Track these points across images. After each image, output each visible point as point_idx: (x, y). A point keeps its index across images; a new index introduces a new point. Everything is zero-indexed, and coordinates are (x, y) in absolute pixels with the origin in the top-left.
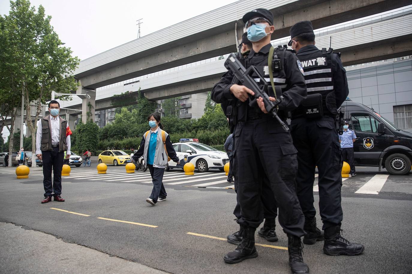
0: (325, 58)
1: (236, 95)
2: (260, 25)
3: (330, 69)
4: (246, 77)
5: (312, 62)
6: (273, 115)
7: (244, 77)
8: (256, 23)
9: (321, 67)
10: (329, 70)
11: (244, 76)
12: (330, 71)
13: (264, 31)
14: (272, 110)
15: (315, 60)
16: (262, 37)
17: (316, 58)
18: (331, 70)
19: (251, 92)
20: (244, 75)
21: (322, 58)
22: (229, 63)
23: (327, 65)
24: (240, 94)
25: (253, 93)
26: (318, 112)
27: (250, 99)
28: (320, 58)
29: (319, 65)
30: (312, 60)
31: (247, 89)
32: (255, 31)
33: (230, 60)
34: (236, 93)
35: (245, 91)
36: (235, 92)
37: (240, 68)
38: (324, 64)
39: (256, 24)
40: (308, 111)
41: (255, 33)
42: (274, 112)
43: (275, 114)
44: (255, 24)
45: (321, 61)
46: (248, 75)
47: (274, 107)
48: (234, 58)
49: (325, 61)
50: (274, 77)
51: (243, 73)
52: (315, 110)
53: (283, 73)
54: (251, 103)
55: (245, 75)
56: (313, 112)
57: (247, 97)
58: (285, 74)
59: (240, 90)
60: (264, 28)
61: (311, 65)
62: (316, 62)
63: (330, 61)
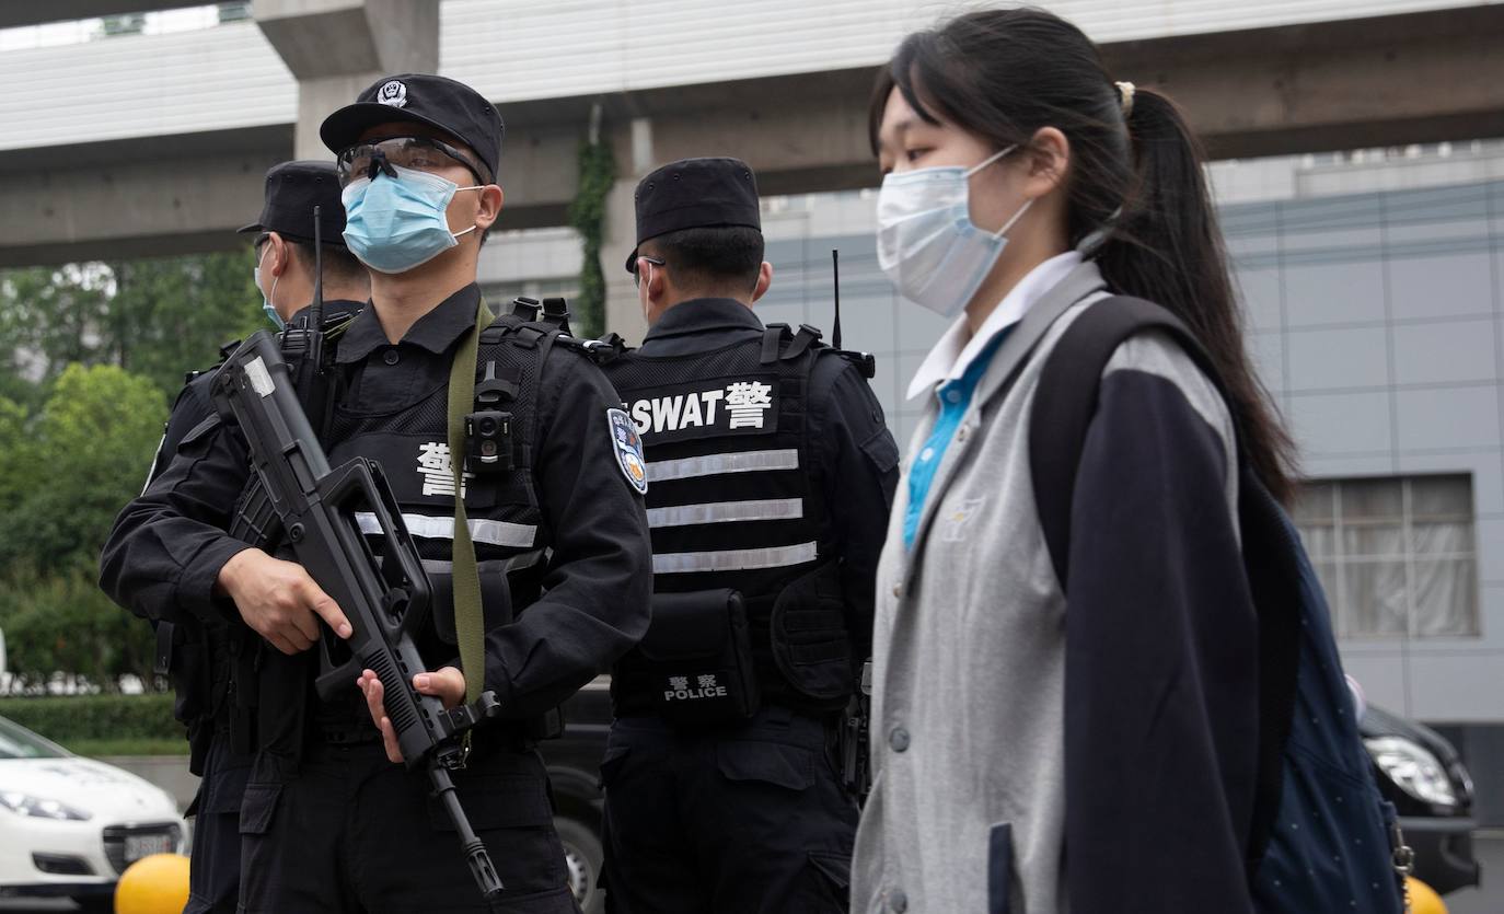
0: (769, 388)
1: (248, 615)
2: (423, 183)
3: (795, 452)
4: (319, 514)
5: (704, 406)
6: (432, 784)
7: (306, 514)
8: (400, 164)
9: (747, 440)
10: (786, 459)
11: (308, 510)
12: (794, 465)
13: (441, 223)
14: (430, 754)
15: (719, 394)
16: (426, 251)
17: (722, 383)
18: (800, 458)
19: (333, 613)
20: (311, 501)
21: (756, 384)
22: (234, 392)
23: (773, 428)
24: (275, 615)
25: (346, 629)
26: (720, 691)
27: (325, 656)
28: (744, 384)
29: (734, 424)
30: (706, 396)
31: (316, 594)
32: (390, 217)
33: (247, 379)
34: (254, 609)
35: (304, 604)
36: (244, 599)
37: (297, 449)
38: (759, 423)
39: (397, 168)
40: (672, 688)
41: (387, 225)
42: (440, 767)
43: (444, 780)
44: (391, 174)
45: (748, 404)
46: (334, 510)
47: (443, 744)
48: (271, 370)
49: (769, 406)
50: (474, 512)
51: (309, 488)
52: (706, 680)
53: (524, 490)
54: (329, 676)
55: (313, 500)
56: (696, 693)
57: (313, 638)
58: (533, 499)
59: (271, 594)
60: (443, 201)
61: (698, 423)
62: (721, 404)
63: (794, 403)
